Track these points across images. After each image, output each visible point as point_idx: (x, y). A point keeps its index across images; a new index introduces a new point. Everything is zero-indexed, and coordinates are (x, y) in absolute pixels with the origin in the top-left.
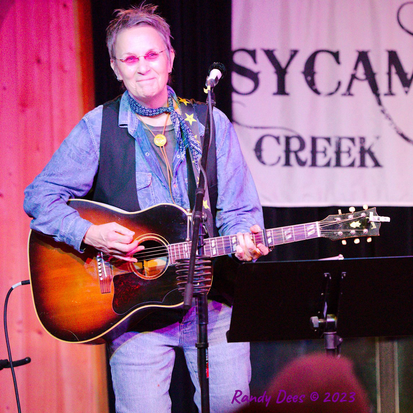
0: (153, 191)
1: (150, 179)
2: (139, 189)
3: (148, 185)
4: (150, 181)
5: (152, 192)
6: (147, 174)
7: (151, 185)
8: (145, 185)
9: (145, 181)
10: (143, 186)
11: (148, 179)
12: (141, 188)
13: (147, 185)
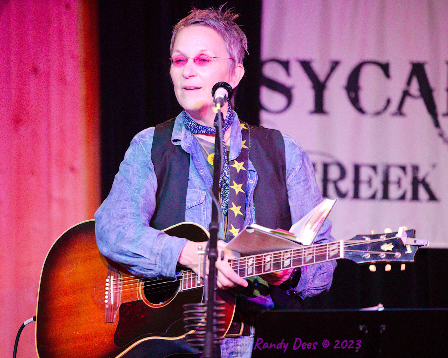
0: (205, 210)
1: (204, 197)
2: (190, 207)
3: (201, 202)
4: (203, 199)
5: (204, 212)
6: (201, 192)
7: (203, 203)
8: (197, 203)
9: (198, 198)
10: (194, 203)
11: (201, 197)
12: (192, 206)
13: (199, 202)
